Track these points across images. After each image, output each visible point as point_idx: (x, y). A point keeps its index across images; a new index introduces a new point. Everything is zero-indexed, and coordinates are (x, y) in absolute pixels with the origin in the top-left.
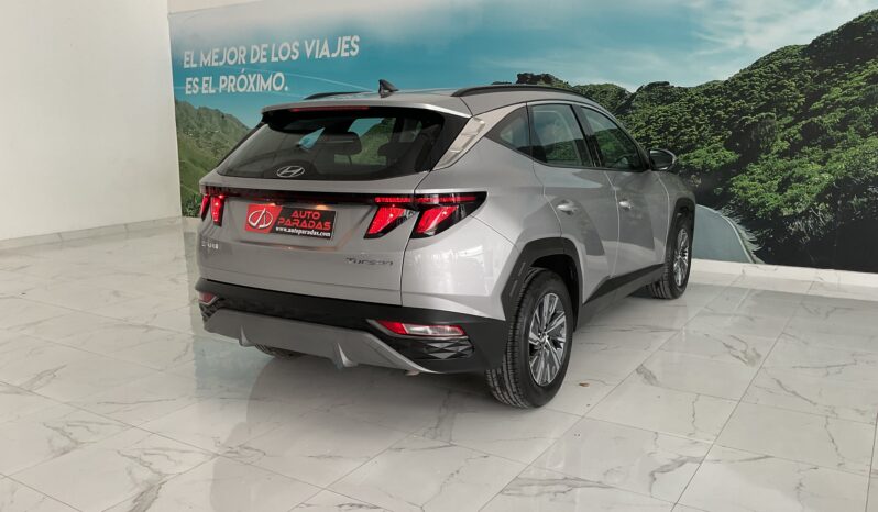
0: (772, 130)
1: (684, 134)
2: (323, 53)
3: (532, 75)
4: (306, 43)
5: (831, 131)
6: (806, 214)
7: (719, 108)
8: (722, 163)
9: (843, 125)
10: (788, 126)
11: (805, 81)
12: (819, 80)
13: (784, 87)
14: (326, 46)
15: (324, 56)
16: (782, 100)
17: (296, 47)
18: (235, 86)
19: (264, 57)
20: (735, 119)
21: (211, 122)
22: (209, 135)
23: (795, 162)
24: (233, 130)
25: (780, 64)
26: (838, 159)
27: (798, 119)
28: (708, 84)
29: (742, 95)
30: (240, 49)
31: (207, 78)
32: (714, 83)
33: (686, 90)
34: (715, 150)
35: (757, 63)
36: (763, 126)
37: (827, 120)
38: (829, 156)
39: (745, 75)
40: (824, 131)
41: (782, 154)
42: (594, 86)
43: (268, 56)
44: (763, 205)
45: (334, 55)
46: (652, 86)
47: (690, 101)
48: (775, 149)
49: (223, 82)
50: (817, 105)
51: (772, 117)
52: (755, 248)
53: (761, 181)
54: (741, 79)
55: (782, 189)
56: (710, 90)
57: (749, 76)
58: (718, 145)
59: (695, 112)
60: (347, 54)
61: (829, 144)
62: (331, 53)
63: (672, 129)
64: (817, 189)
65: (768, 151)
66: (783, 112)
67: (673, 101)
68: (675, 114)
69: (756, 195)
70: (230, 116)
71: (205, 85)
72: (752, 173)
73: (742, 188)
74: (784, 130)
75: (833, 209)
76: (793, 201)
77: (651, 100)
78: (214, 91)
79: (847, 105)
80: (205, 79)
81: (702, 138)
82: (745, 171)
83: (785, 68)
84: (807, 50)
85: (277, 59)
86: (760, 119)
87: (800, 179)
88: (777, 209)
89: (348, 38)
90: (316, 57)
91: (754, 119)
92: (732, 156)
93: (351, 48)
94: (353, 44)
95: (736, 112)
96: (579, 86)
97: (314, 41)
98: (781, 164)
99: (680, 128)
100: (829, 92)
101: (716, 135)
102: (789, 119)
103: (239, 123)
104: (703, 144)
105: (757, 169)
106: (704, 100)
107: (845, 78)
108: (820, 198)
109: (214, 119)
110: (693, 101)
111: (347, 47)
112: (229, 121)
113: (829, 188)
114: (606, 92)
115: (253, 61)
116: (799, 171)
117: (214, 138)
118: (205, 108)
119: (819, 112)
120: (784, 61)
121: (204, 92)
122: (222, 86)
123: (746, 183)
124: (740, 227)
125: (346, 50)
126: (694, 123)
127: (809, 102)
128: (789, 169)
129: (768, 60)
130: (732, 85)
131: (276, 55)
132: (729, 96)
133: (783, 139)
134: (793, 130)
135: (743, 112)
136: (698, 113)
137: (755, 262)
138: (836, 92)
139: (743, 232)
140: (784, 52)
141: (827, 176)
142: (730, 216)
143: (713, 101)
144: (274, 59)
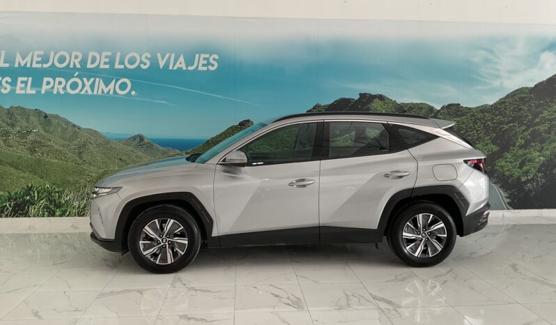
0: (516, 133)
1: (469, 135)
2: (177, 65)
3: (370, 95)
4: (159, 56)
5: (543, 134)
6: (533, 179)
7: (489, 120)
8: (490, 152)
9: (548, 131)
10: (524, 131)
11: (531, 107)
12: (537, 107)
13: (521, 110)
14: (182, 59)
15: (180, 69)
16: (521, 117)
17: (146, 58)
18: (64, 88)
19: (105, 63)
20: (497, 127)
21: (28, 121)
22: (22, 135)
23: (527, 151)
24: (59, 130)
25: (520, 98)
26: (547, 149)
27: (529, 127)
28: (482, 106)
29: (500, 114)
30: (74, 54)
31: (25, 79)
32: (486, 106)
33: (470, 109)
34: (487, 145)
35: (508, 95)
36: (512, 131)
37: (542, 128)
38: (543, 148)
39: (502, 102)
40: (541, 133)
41: (521, 147)
42: (413, 104)
43: (112, 63)
44: (512, 176)
45: (190, 68)
46: (450, 106)
47: (473, 116)
48: (518, 144)
49: (48, 83)
50: (537, 120)
51: (516, 126)
52: (508, 200)
53: (511, 162)
54: (500, 104)
55: (521, 167)
56: (484, 109)
57: (504, 102)
58: (489, 142)
59: (475, 123)
60: (205, 68)
61: (542, 141)
62: (187, 67)
63: (462, 132)
64: (537, 166)
65: (514, 145)
66: (521, 124)
67: (463, 115)
68: (463, 123)
69: (508, 170)
70: (57, 117)
71: (19, 85)
72: (506, 158)
73: (501, 166)
74: (522, 133)
75: (545, 176)
76: (527, 173)
77: (450, 114)
78: (34, 92)
79: (551, 120)
80: (20, 79)
81: (479, 138)
82: (502, 157)
83: (522, 99)
84: (532, 90)
85: (122, 67)
86: (510, 127)
87: (530, 161)
88: (519, 178)
89: (207, 56)
90: (171, 68)
91: (506, 127)
92: (495, 148)
93: (209, 64)
94: (212, 61)
95: (497, 123)
96: (403, 104)
97: (168, 55)
98: (521, 152)
99: (467, 132)
100: (542, 113)
101: (488, 136)
102: (523, 128)
103: (68, 123)
104: (480, 141)
105: (509, 156)
106: (480, 115)
107: (549, 106)
108: (539, 171)
109: (32, 118)
110: (474, 116)
111: (205, 62)
112: (54, 121)
113: (543, 165)
114: (421, 108)
115: (89, 66)
116: (529, 156)
117: (31, 137)
118: (18, 108)
119: (537, 124)
120: (522, 96)
121: (18, 91)
122: (45, 88)
123: (503, 163)
124: (500, 189)
125: (203, 65)
126: (475, 129)
127: (533, 119)
128: (524, 155)
129: (514, 94)
130: (495, 106)
131: (122, 62)
132: (494, 114)
133: (521, 139)
134: (526, 133)
135: (501, 123)
136: (476, 123)
137: (508, 209)
138: (546, 113)
139: (502, 192)
140: (521, 90)
141: (542, 158)
142: (495, 183)
143: (485, 116)
144: (117, 66)
